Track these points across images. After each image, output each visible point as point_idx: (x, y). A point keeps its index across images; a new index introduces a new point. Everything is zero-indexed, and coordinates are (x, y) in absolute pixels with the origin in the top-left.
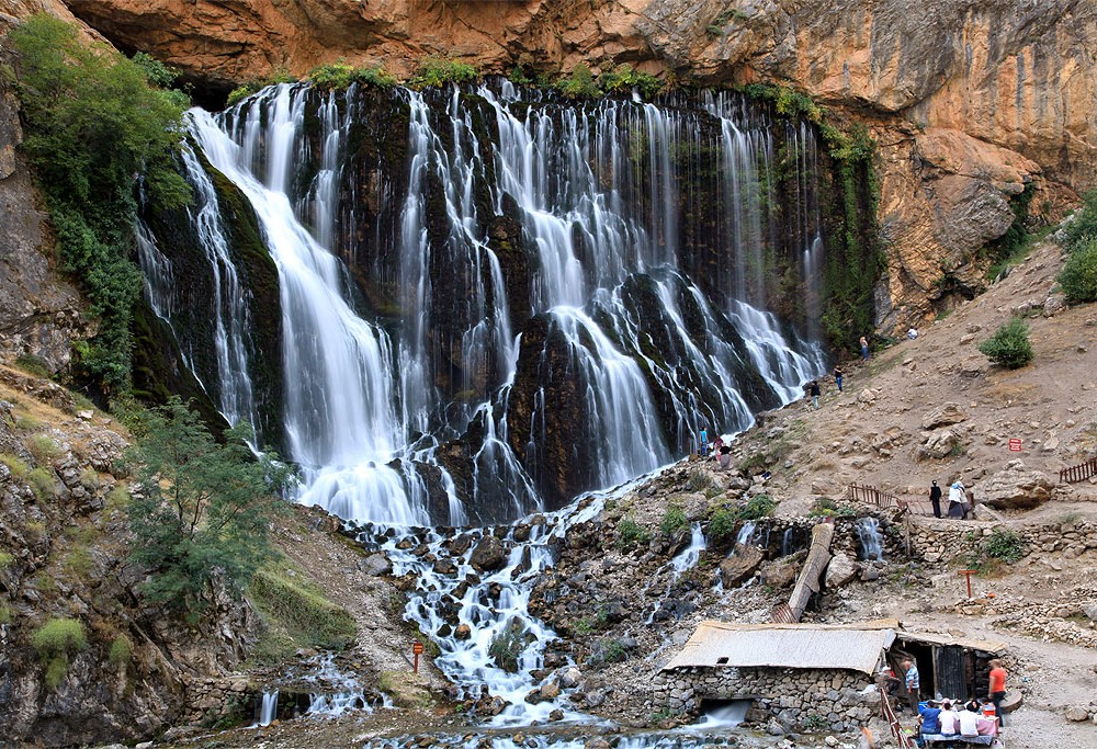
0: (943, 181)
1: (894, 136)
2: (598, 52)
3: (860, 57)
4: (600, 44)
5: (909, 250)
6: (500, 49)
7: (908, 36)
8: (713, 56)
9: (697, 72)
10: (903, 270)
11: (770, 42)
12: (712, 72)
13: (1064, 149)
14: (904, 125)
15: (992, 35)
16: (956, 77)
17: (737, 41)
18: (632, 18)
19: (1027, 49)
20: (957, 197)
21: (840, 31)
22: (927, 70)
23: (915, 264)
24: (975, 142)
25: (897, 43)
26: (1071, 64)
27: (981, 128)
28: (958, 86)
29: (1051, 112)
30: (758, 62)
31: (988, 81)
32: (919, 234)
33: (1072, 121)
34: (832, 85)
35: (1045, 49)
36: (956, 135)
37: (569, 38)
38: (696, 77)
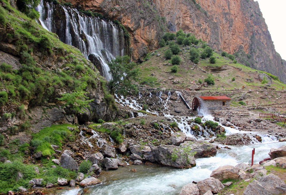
0: (138, 44)
1: (132, 35)
2: (92, 8)
3: (129, 21)
4: (92, 7)
5: (134, 53)
6: (76, 3)
7: (135, 19)
8: (112, 14)
9: (109, 16)
10: (133, 56)
11: (119, 15)
12: (111, 17)
13: (150, 42)
14: (133, 33)
15: (144, 23)
16: (139, 28)
17: (116, 13)
18: (99, 4)
19: (148, 26)
20: (140, 46)
21: (127, 16)
22: (137, 26)
23: (135, 56)
24: (141, 39)
25: (134, 20)
26: (153, 30)
27: (142, 36)
28: (140, 29)
29: (150, 37)
30: (117, 17)
31: (143, 30)
32: (136, 51)
33: (152, 38)
34: (125, 24)
35: (150, 27)
36: (139, 37)
37: (87, 4)
38: (108, 17)
